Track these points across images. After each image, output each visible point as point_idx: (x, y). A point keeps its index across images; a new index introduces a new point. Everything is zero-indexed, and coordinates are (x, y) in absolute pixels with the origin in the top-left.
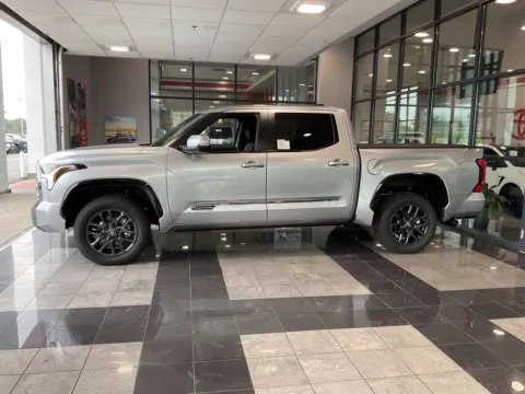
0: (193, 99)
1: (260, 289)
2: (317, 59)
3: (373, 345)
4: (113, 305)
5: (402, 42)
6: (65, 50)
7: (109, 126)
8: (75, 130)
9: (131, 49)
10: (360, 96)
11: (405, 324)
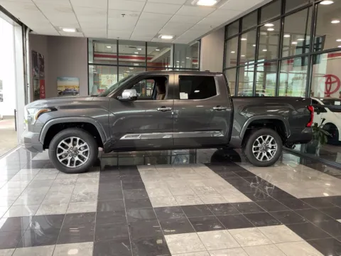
0: (118, 66)
1: (173, 199)
2: (200, 41)
3: (261, 242)
4: (69, 212)
5: (258, 30)
6: (31, 30)
7: (60, 83)
8: (37, 86)
9: (77, 30)
10: (228, 65)
11: (279, 224)
